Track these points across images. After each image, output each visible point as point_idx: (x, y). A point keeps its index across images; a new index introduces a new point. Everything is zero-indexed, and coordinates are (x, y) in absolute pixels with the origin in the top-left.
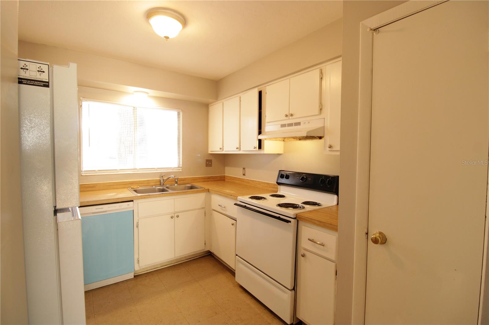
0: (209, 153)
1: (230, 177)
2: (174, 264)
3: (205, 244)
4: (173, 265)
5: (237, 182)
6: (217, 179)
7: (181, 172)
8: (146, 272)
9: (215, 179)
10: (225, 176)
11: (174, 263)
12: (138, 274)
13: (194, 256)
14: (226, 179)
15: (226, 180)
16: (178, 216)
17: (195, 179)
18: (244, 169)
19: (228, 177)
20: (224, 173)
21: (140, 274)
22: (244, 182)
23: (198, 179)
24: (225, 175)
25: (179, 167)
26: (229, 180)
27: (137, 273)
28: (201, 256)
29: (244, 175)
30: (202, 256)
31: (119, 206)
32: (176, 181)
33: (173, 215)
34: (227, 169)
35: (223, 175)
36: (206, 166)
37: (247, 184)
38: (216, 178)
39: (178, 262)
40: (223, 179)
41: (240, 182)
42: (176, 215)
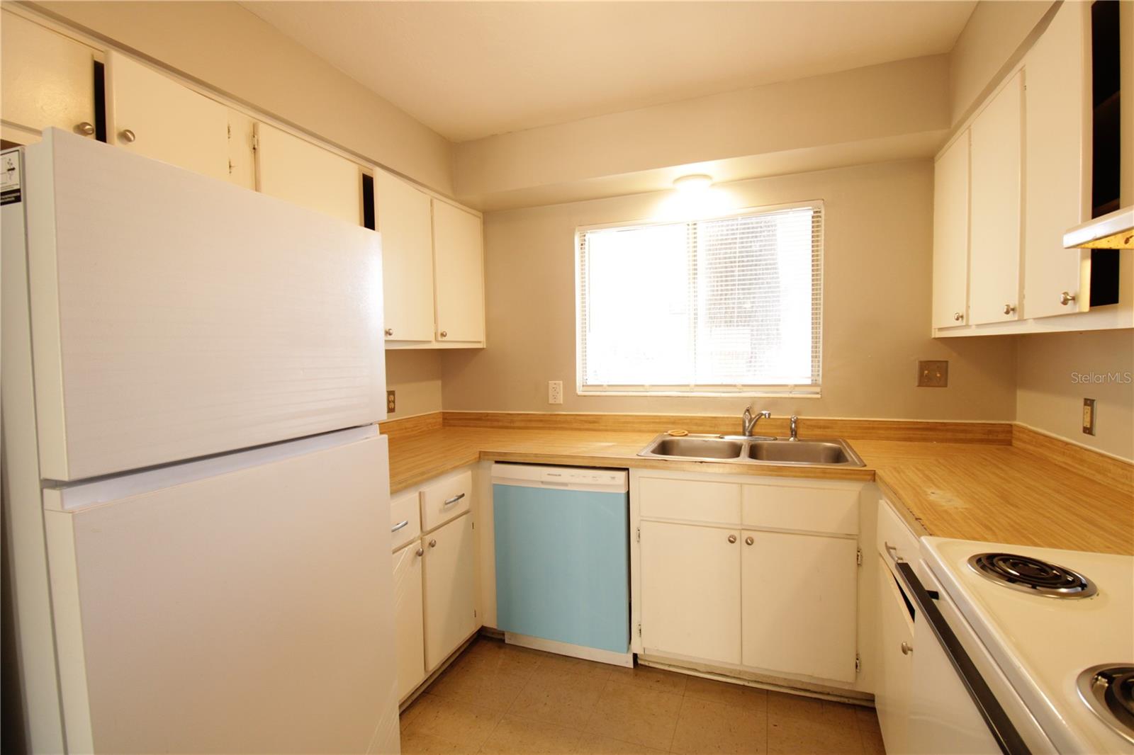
0: (933, 336)
1: (1030, 431)
2: (746, 684)
3: (857, 666)
4: (744, 686)
5: (1059, 459)
6: (969, 436)
7: (818, 399)
8: (666, 668)
9: (962, 436)
10: (1011, 425)
11: (749, 681)
12: (646, 664)
13: (820, 690)
14: (1021, 440)
15: (1015, 443)
16: (752, 543)
17: (868, 428)
18: (1089, 403)
19: (1023, 430)
20: (1012, 414)
21: (651, 665)
22: (1082, 461)
23: (879, 429)
24: (1017, 423)
25: (814, 384)
26: (1028, 447)
27: (646, 660)
28: (846, 700)
29: (1088, 430)
30: (851, 701)
31: (594, 477)
32: (791, 428)
33: (736, 534)
34: (1024, 398)
35: (1008, 422)
36: (919, 386)
37: (1098, 478)
38: (965, 431)
39: (762, 683)
40: (1001, 437)
41: (1069, 461)
42: (746, 535)
